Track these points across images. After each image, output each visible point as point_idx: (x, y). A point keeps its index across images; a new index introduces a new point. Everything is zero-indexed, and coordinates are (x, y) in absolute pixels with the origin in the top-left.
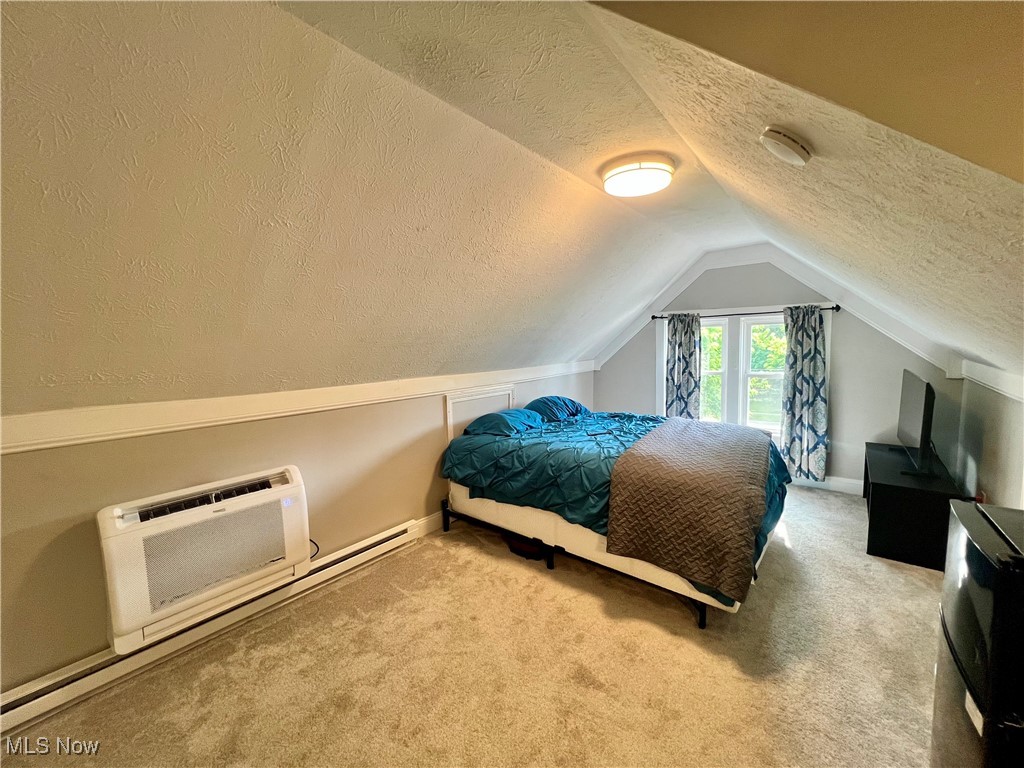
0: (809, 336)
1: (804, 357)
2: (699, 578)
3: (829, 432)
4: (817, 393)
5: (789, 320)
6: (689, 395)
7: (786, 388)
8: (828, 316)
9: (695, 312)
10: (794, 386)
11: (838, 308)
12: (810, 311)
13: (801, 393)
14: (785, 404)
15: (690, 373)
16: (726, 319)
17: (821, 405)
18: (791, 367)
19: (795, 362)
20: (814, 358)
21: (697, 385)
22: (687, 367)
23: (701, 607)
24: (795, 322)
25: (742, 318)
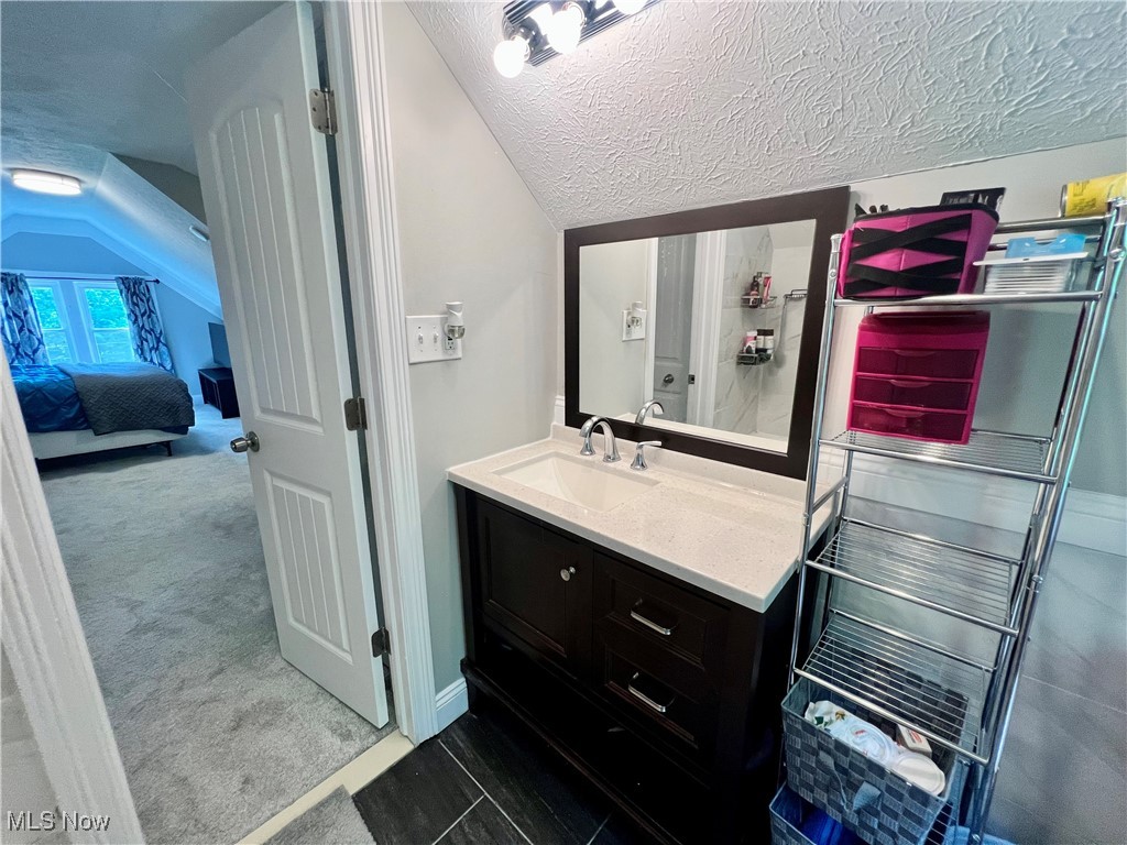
0: (142, 300)
1: (143, 315)
2: (167, 424)
3: (173, 367)
4: (158, 341)
5: (122, 287)
6: (35, 352)
7: (134, 338)
8: (152, 286)
9: (18, 272)
10: (140, 337)
11: (157, 281)
12: (138, 282)
13: (147, 341)
14: (136, 351)
15: (30, 331)
16: (58, 281)
17: (163, 348)
18: (134, 323)
19: (136, 319)
20: (149, 316)
21: (40, 342)
22: (23, 326)
23: (167, 444)
24: (128, 289)
25: (75, 282)
